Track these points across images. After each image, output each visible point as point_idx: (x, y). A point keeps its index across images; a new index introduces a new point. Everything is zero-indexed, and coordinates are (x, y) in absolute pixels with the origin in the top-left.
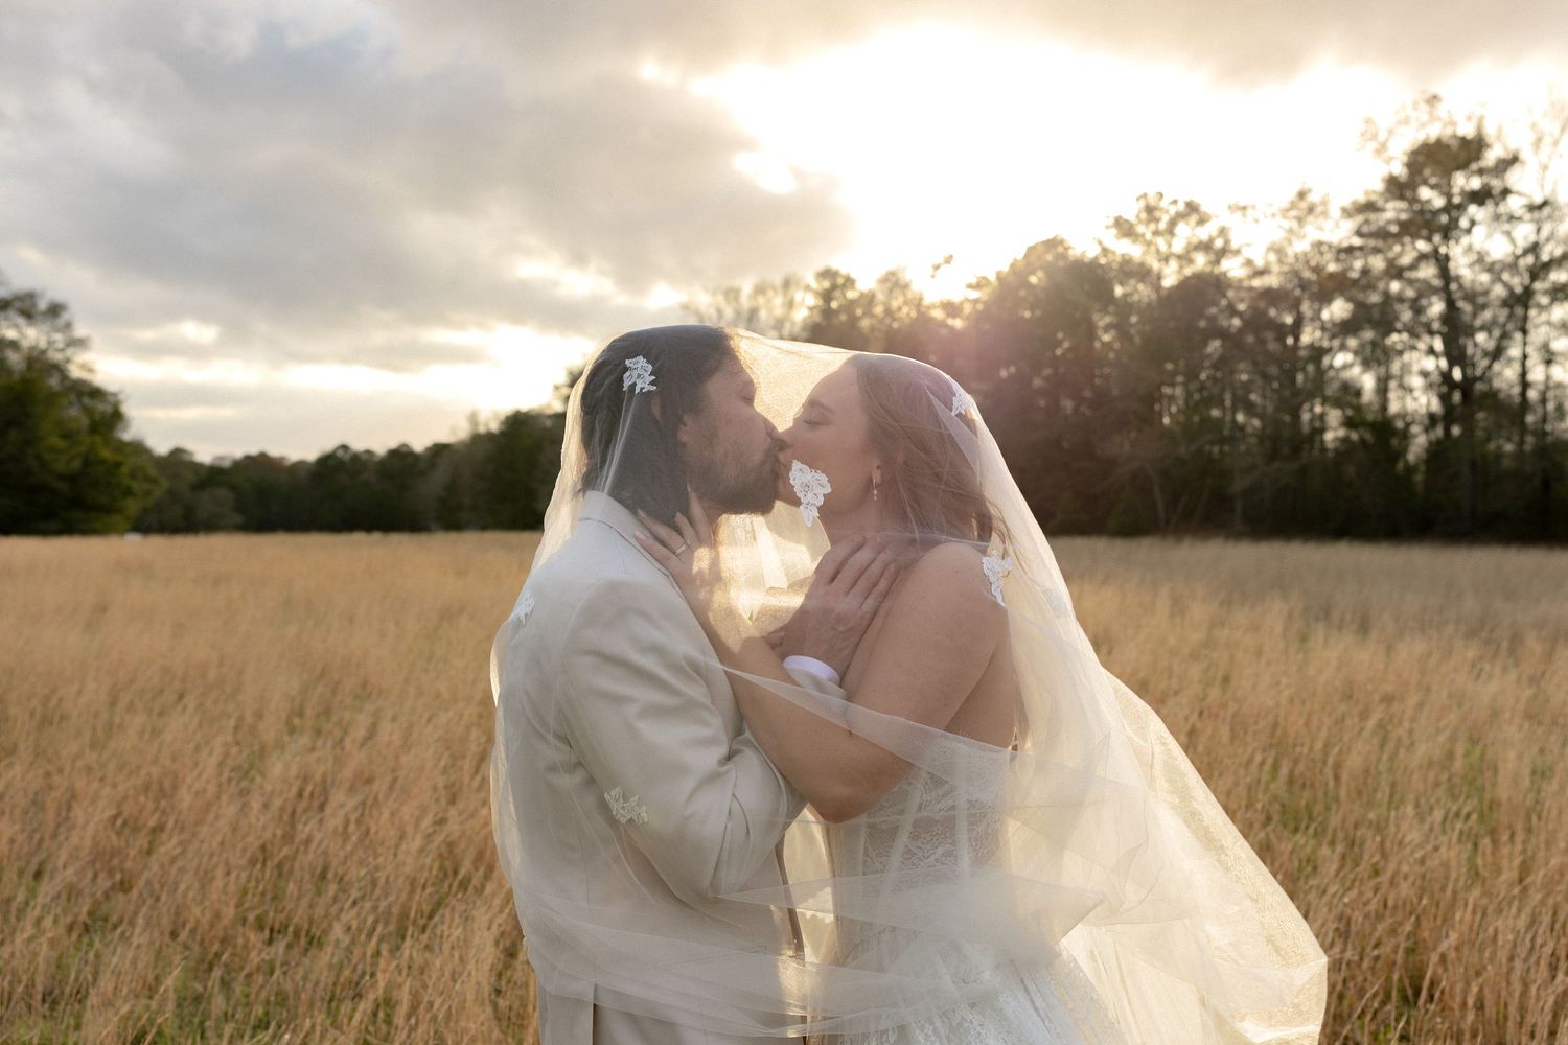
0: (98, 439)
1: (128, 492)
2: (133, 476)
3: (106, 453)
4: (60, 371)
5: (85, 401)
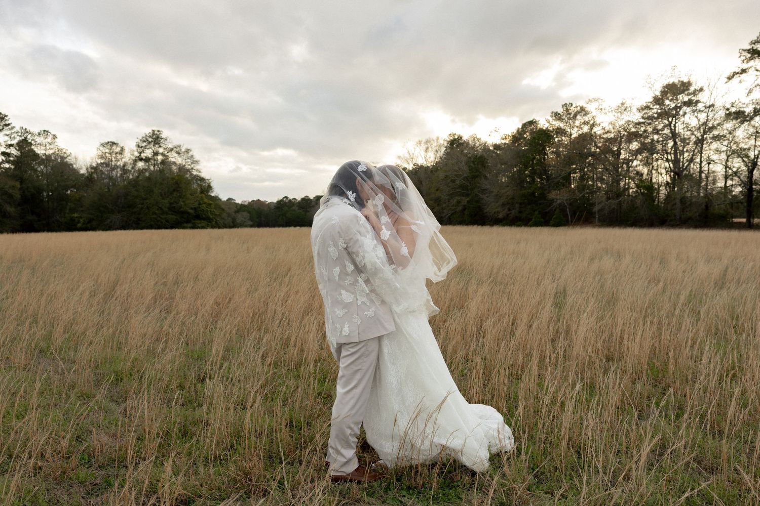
0: (204, 196)
2: (216, 208)
3: (206, 201)
4: (190, 172)
5: (199, 182)
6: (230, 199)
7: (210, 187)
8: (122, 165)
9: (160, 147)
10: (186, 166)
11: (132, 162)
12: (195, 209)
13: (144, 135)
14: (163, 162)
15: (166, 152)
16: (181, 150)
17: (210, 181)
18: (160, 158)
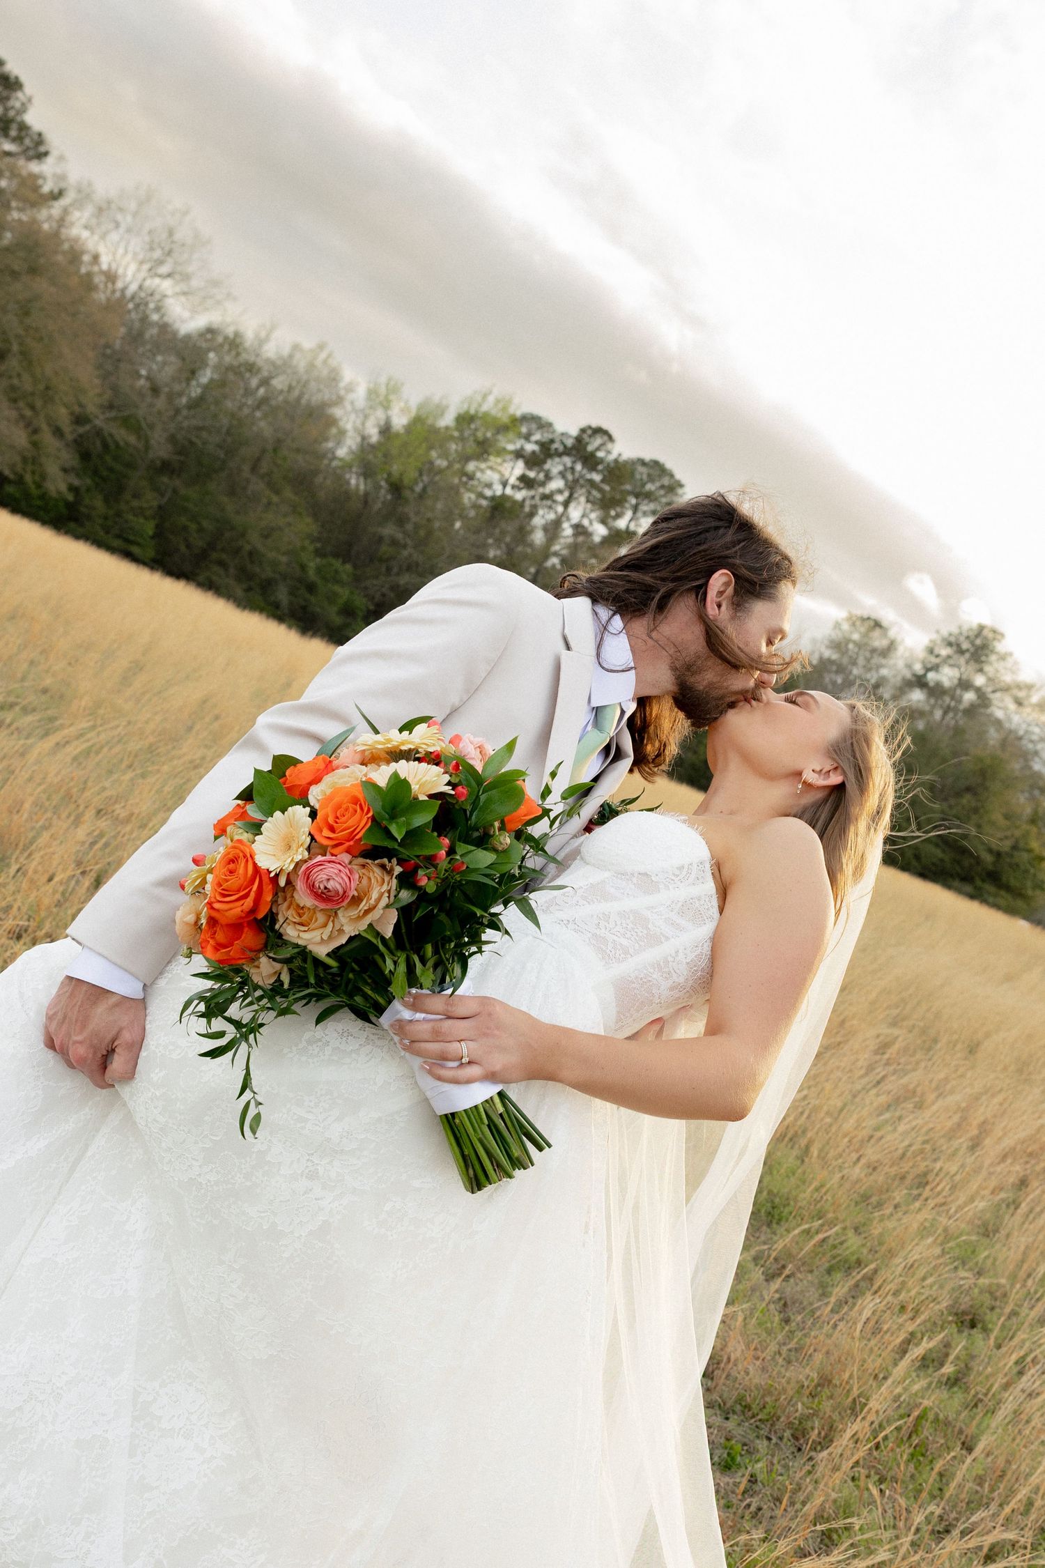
4: (1026, 760)
8: (873, 681)
9: (981, 670)
10: (1024, 742)
11: (898, 684)
13: (955, 630)
14: (971, 711)
15: (989, 689)
16: (1028, 696)
18: (969, 696)
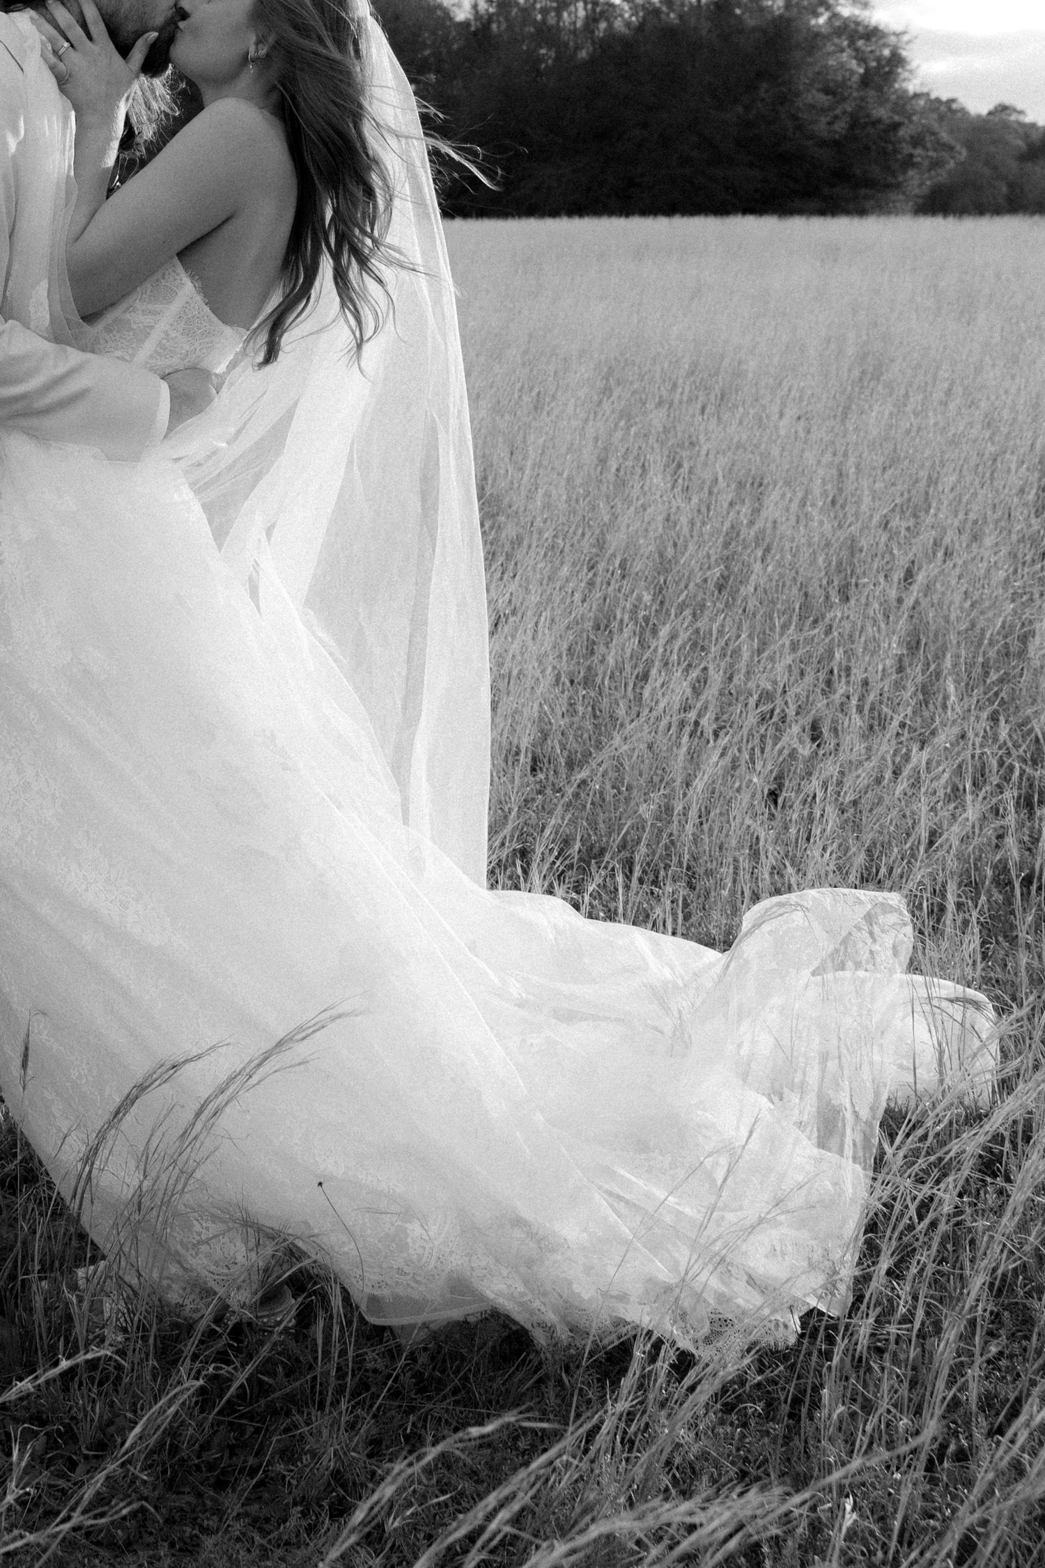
0: (872, 93)
1: (909, 162)
2: (917, 141)
3: (881, 112)
5: (860, 43)
6: (1003, 109)
7: (896, 60)
12: (836, 144)
17: (905, 38)
